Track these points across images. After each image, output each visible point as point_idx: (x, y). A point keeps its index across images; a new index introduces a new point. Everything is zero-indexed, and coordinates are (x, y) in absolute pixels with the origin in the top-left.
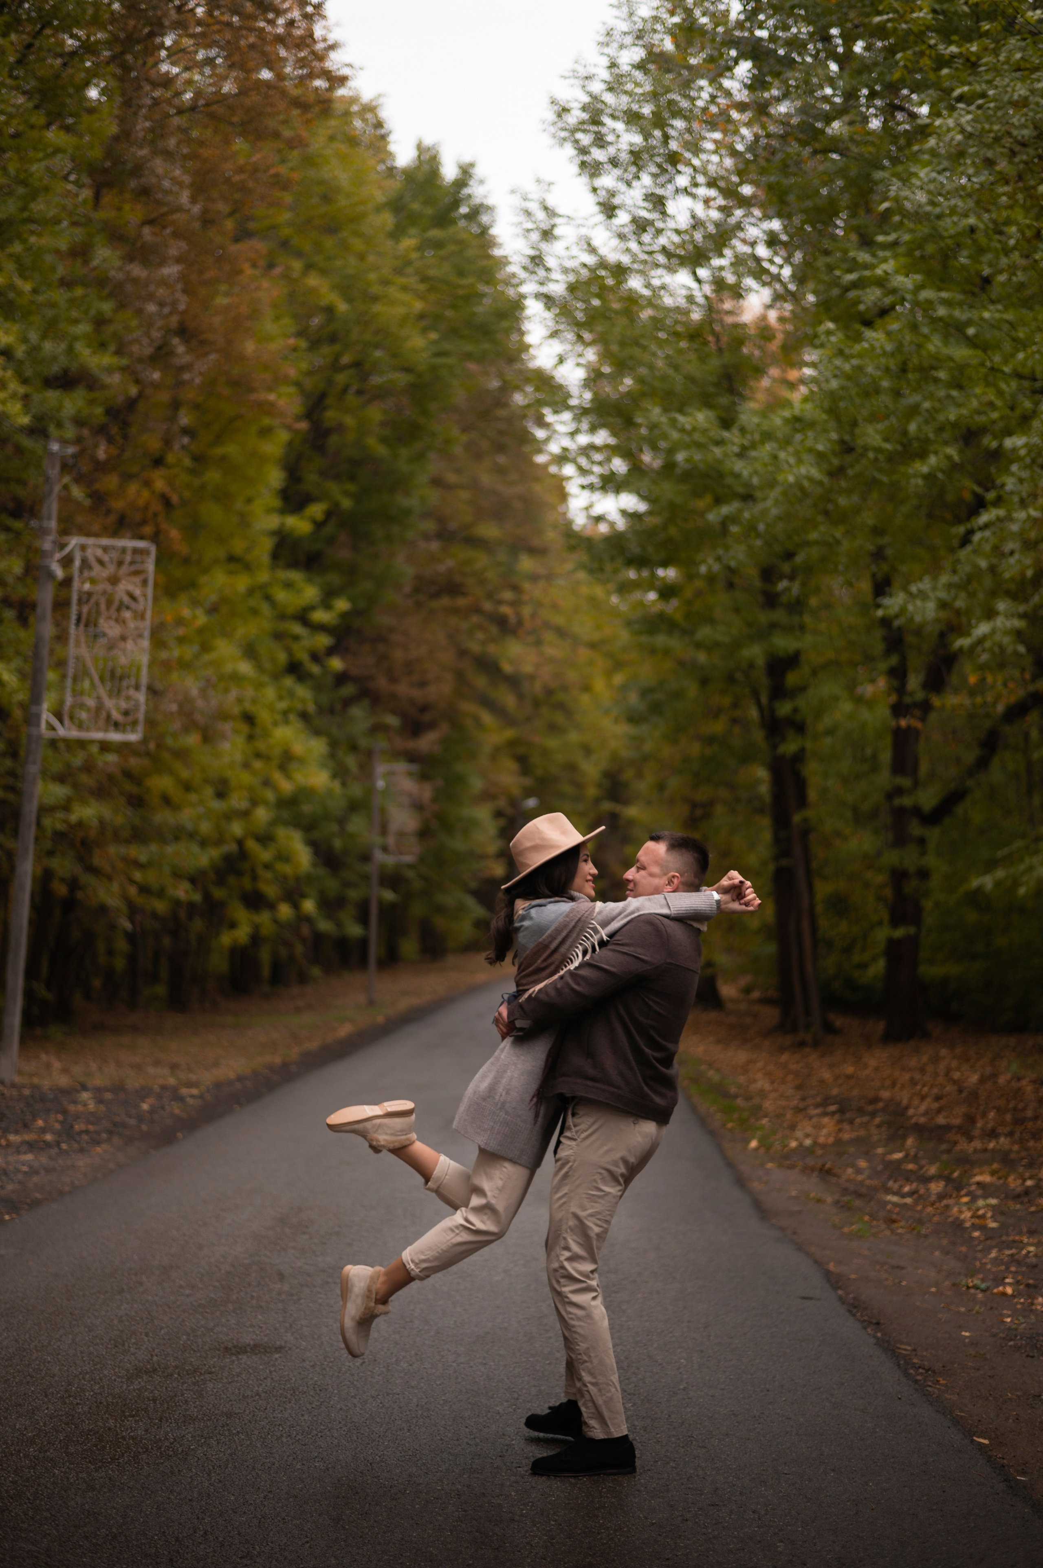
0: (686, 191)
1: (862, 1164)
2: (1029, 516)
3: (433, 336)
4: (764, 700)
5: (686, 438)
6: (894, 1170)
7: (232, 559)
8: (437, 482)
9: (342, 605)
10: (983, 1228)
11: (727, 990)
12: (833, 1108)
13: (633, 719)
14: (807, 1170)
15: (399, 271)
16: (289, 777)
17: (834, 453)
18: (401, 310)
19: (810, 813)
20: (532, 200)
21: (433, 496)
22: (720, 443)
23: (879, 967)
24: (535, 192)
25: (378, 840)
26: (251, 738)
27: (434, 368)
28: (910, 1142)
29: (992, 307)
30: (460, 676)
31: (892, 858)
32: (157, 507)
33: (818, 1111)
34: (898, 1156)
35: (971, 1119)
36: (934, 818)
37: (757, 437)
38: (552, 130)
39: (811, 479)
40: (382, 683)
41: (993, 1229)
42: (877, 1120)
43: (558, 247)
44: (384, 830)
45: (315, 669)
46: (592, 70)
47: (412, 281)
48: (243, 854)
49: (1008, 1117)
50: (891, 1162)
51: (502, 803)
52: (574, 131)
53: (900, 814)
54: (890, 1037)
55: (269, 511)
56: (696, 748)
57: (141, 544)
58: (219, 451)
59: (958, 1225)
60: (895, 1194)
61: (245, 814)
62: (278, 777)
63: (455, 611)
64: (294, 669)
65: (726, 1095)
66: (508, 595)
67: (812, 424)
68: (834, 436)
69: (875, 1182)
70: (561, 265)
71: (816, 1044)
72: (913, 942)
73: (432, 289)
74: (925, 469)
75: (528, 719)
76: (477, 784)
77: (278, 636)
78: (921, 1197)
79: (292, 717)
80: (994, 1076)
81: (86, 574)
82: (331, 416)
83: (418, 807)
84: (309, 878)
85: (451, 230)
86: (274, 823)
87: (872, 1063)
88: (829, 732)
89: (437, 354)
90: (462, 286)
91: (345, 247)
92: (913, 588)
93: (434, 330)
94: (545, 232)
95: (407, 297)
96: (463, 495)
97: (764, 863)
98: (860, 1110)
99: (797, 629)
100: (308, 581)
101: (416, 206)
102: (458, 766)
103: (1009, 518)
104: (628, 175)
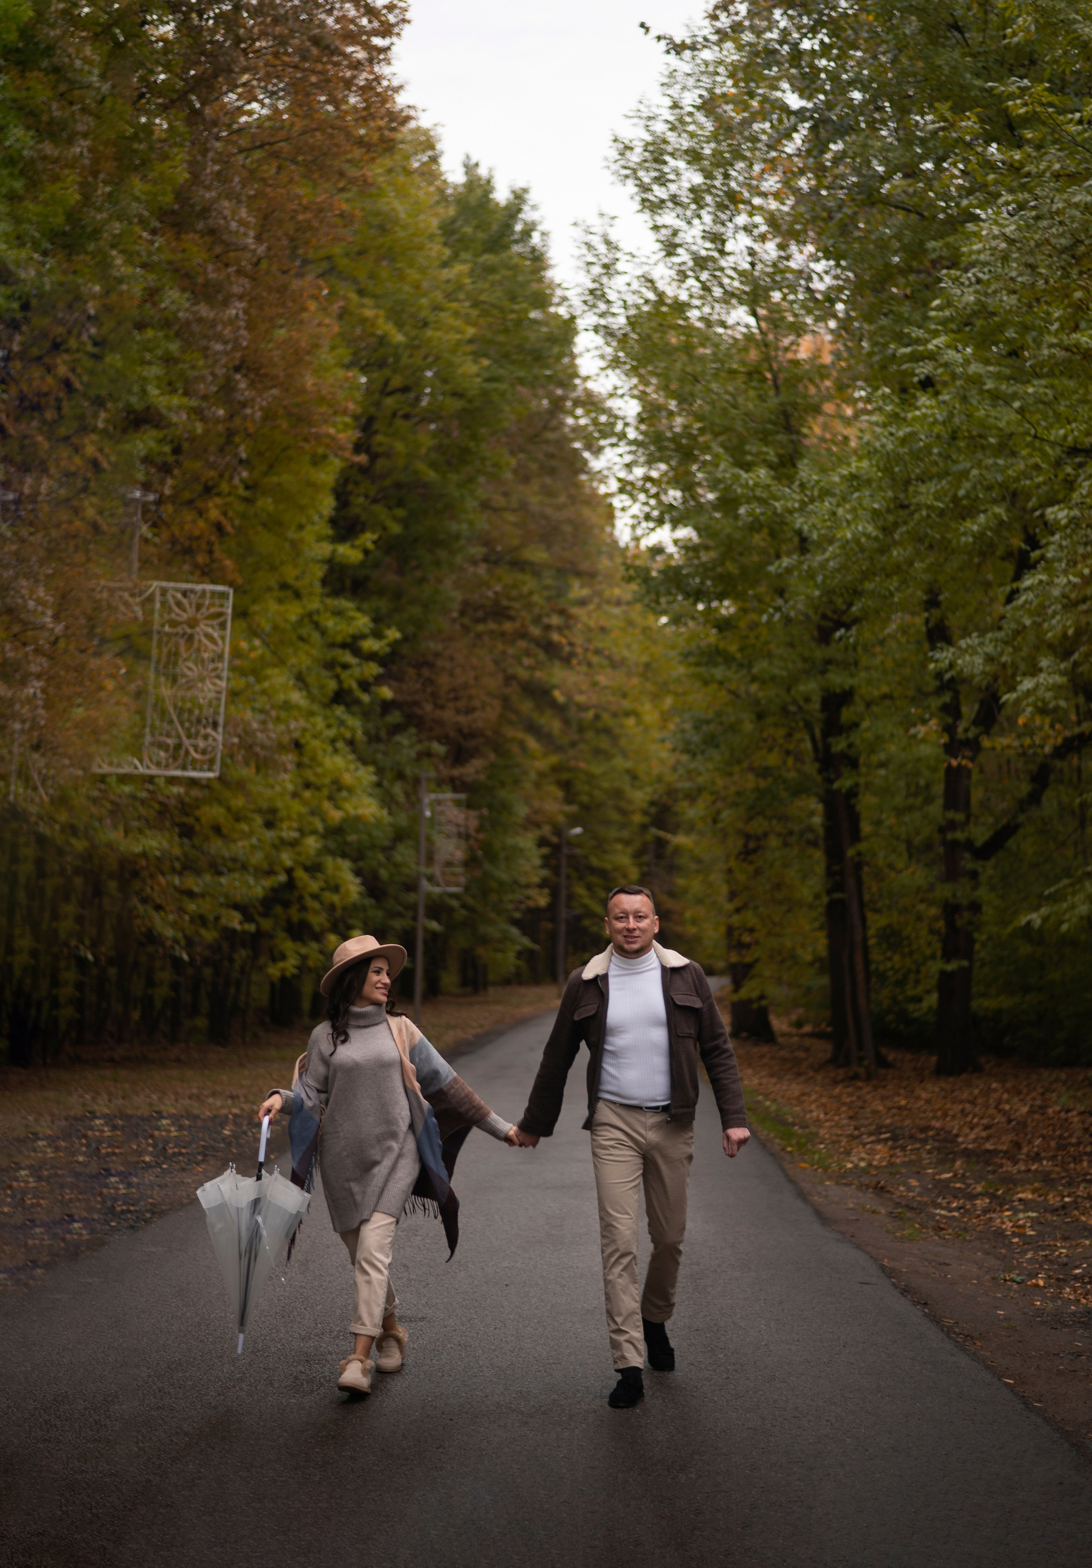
0: (745, 229)
1: (914, 1183)
2: (1069, 582)
3: (485, 362)
4: (818, 734)
5: (749, 493)
6: (943, 1188)
7: (284, 586)
8: (485, 505)
9: (393, 634)
10: (1022, 1235)
11: (779, 1024)
12: (886, 1136)
13: (688, 749)
14: (862, 1187)
15: (450, 296)
16: (338, 807)
18: (455, 337)
19: (863, 846)
21: (482, 520)
22: (780, 498)
23: (933, 999)
24: (596, 225)
25: (423, 869)
26: (300, 766)
27: (485, 393)
28: (958, 1164)
29: (1036, 382)
30: (505, 700)
31: (944, 891)
32: (211, 536)
33: (872, 1139)
34: (947, 1176)
35: (1018, 1146)
36: (984, 852)
37: (816, 493)
38: (615, 167)
39: (868, 536)
40: (427, 709)
41: (1030, 1236)
42: (928, 1146)
43: (617, 281)
44: (430, 859)
45: (365, 698)
46: (655, 111)
47: (463, 306)
48: (291, 884)
49: (1053, 1144)
50: (940, 1181)
51: (546, 830)
52: (635, 169)
53: (953, 848)
54: (942, 1071)
55: (320, 539)
56: (750, 781)
57: (220, 588)
58: (272, 480)
59: (1000, 1234)
60: (942, 1208)
61: (293, 844)
62: (327, 805)
63: (502, 635)
64: (341, 697)
65: (784, 1123)
66: (555, 620)
67: (869, 482)
68: (890, 494)
69: (925, 1198)
70: (619, 298)
71: (868, 1078)
72: (966, 973)
73: (484, 314)
74: (975, 528)
75: (573, 744)
76: (522, 811)
77: (330, 665)
78: (967, 1211)
79: (340, 745)
80: (1043, 1108)
81: (166, 616)
82: (381, 439)
83: (464, 836)
84: (355, 908)
85: (504, 255)
86: (322, 852)
87: (924, 1095)
88: (882, 765)
89: (489, 380)
90: (512, 311)
91: (401, 277)
92: (963, 643)
93: (486, 355)
94: (606, 266)
95: (458, 323)
96: (511, 517)
97: (817, 897)
98: (912, 1137)
99: (851, 666)
100: (359, 609)
101: (468, 230)
102: (503, 794)
103: (1050, 583)
104: (689, 213)
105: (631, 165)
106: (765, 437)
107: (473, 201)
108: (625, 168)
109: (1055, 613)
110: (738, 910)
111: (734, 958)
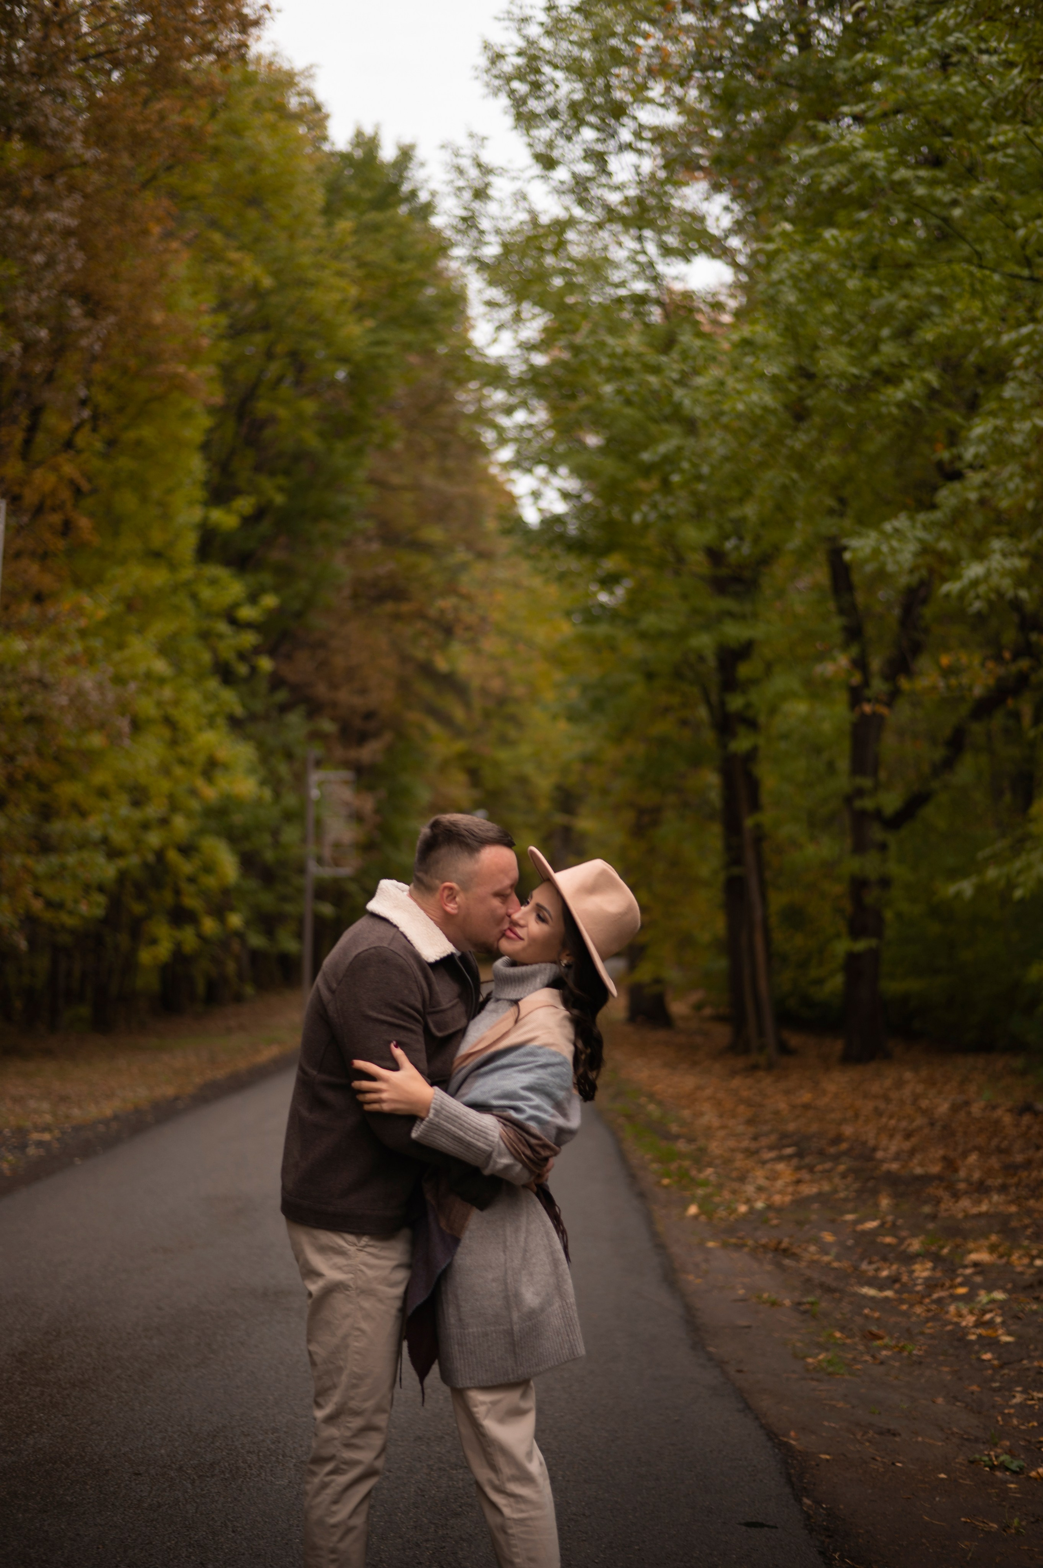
0: (629, 146)
1: (828, 1237)
3: (370, 323)
4: (714, 695)
5: (616, 363)
6: (868, 1246)
7: (151, 553)
8: (376, 481)
9: (270, 601)
10: (992, 1343)
11: (678, 1007)
12: (789, 1151)
14: (758, 1251)
15: (335, 256)
16: (213, 785)
17: (791, 379)
18: (336, 296)
19: (763, 816)
20: (464, 156)
21: (371, 493)
22: (656, 370)
23: (837, 982)
24: (467, 147)
25: (312, 851)
26: (174, 743)
27: (371, 358)
28: (885, 1202)
30: (403, 683)
31: (852, 865)
32: (65, 494)
33: (772, 1155)
34: (872, 1225)
35: (950, 1166)
36: (896, 822)
37: (700, 362)
38: (486, 77)
39: (764, 407)
40: (321, 690)
41: (1007, 1344)
42: (842, 1168)
43: (492, 208)
44: (319, 840)
45: (243, 670)
46: (528, 12)
47: (348, 266)
48: (164, 865)
49: (995, 1163)
50: (864, 1233)
52: (509, 79)
53: (861, 818)
54: (849, 1059)
55: (191, 503)
56: (641, 750)
58: (131, 435)
59: (959, 1336)
60: (870, 1283)
61: (163, 823)
62: (201, 785)
63: (399, 616)
64: (220, 669)
65: (667, 1136)
69: (845, 1264)
70: (495, 226)
71: (770, 1067)
72: (874, 955)
73: (370, 276)
75: (479, 731)
76: (423, 796)
77: (205, 636)
78: (904, 1286)
79: (218, 722)
80: (965, 1105)
82: (262, 407)
83: (357, 817)
84: (238, 892)
85: (391, 214)
86: (198, 832)
87: (831, 1088)
89: (373, 343)
90: (401, 272)
93: (369, 316)
94: (477, 191)
95: (342, 283)
96: (406, 497)
97: (714, 873)
98: (821, 1153)
99: (749, 617)
100: (234, 577)
102: (404, 778)
105: (503, 74)
108: (497, 78)
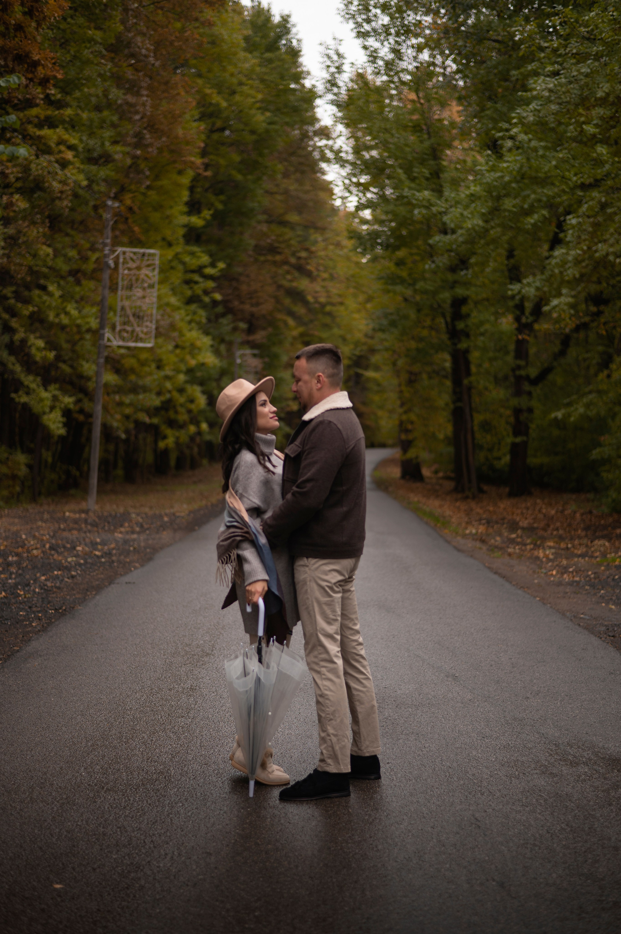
2: (577, 253)
3: (268, 114)
4: (449, 319)
6: (512, 541)
7: (164, 240)
8: (267, 192)
9: (221, 265)
10: (547, 558)
11: (426, 472)
12: (484, 521)
13: (381, 329)
14: (475, 540)
15: (248, 77)
16: (193, 357)
17: (489, 212)
18: (251, 100)
19: (473, 378)
20: (331, 49)
21: (265, 200)
23: (507, 459)
24: (332, 44)
27: (267, 131)
28: (519, 532)
30: (278, 300)
31: (515, 402)
33: (477, 523)
34: (514, 536)
35: (547, 525)
36: (535, 382)
37: (453, 203)
38: (342, 13)
39: (478, 225)
40: (236, 304)
41: (551, 558)
42: (505, 525)
43: (344, 76)
45: (207, 299)
47: (255, 82)
48: (172, 399)
50: (510, 538)
52: (354, 14)
53: (519, 379)
54: (511, 495)
55: (182, 214)
56: (413, 344)
57: (153, 251)
58: (159, 183)
61: (172, 378)
62: (188, 357)
63: (275, 263)
64: (194, 299)
66: (303, 254)
67: (479, 198)
68: (490, 204)
70: (345, 85)
71: (474, 498)
72: (525, 444)
73: (267, 87)
74: (532, 221)
75: (311, 321)
77: (186, 282)
79: (194, 325)
80: (562, 512)
81: (126, 266)
85: (277, 53)
86: (186, 382)
87: (502, 506)
88: (482, 334)
89: (270, 123)
90: (281, 84)
91: (224, 69)
92: (525, 281)
93: (267, 110)
94: (337, 68)
95: (252, 92)
96: (279, 197)
97: (447, 404)
98: (496, 522)
99: (467, 284)
100: (203, 252)
101: (257, 39)
102: (276, 349)
103: (567, 254)
104: (382, 38)
105: (352, 12)
106: (422, 162)
107: (260, 22)
108: (348, 14)
109: (569, 268)
110: (406, 412)
111: (403, 437)
